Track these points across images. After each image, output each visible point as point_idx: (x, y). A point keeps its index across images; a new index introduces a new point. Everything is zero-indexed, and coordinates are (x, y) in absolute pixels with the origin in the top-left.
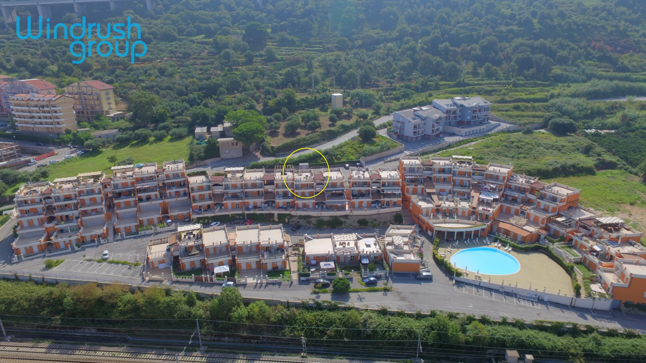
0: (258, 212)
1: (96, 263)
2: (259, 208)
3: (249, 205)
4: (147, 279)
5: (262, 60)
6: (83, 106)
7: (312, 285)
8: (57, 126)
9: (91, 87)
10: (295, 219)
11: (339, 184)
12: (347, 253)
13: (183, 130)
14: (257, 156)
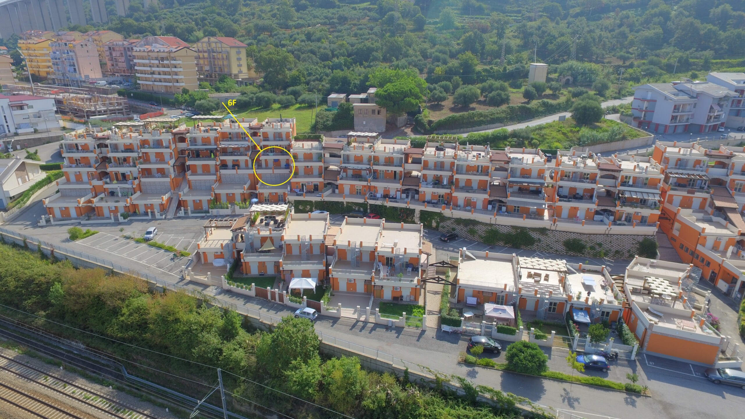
0: (389, 204)
1: (132, 243)
2: (393, 198)
3: (376, 191)
4: (188, 278)
5: (436, 28)
6: (211, 67)
7: (463, 345)
8: (176, 84)
9: (221, 42)
10: (449, 223)
11: (534, 173)
12: (542, 294)
13: (316, 97)
14: (406, 133)
